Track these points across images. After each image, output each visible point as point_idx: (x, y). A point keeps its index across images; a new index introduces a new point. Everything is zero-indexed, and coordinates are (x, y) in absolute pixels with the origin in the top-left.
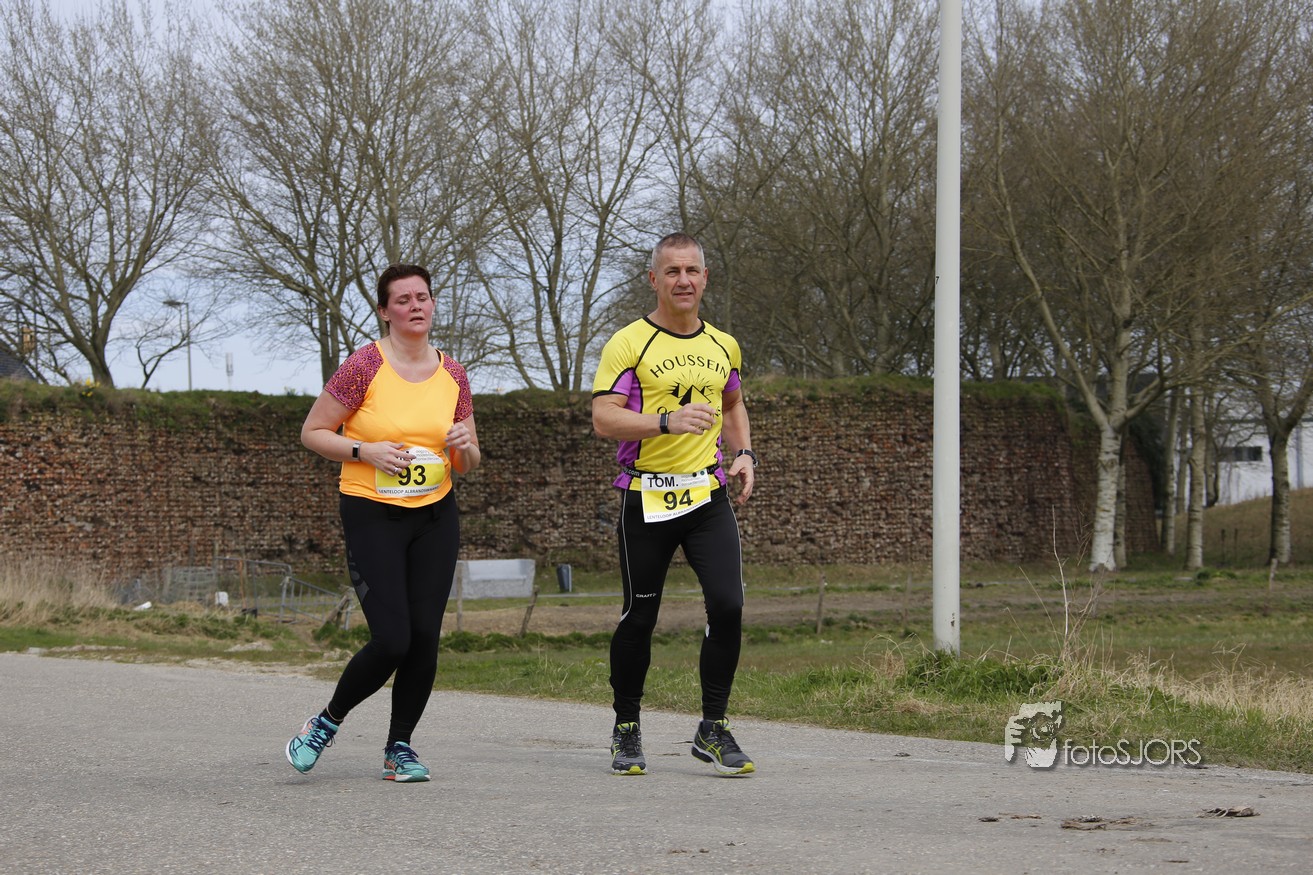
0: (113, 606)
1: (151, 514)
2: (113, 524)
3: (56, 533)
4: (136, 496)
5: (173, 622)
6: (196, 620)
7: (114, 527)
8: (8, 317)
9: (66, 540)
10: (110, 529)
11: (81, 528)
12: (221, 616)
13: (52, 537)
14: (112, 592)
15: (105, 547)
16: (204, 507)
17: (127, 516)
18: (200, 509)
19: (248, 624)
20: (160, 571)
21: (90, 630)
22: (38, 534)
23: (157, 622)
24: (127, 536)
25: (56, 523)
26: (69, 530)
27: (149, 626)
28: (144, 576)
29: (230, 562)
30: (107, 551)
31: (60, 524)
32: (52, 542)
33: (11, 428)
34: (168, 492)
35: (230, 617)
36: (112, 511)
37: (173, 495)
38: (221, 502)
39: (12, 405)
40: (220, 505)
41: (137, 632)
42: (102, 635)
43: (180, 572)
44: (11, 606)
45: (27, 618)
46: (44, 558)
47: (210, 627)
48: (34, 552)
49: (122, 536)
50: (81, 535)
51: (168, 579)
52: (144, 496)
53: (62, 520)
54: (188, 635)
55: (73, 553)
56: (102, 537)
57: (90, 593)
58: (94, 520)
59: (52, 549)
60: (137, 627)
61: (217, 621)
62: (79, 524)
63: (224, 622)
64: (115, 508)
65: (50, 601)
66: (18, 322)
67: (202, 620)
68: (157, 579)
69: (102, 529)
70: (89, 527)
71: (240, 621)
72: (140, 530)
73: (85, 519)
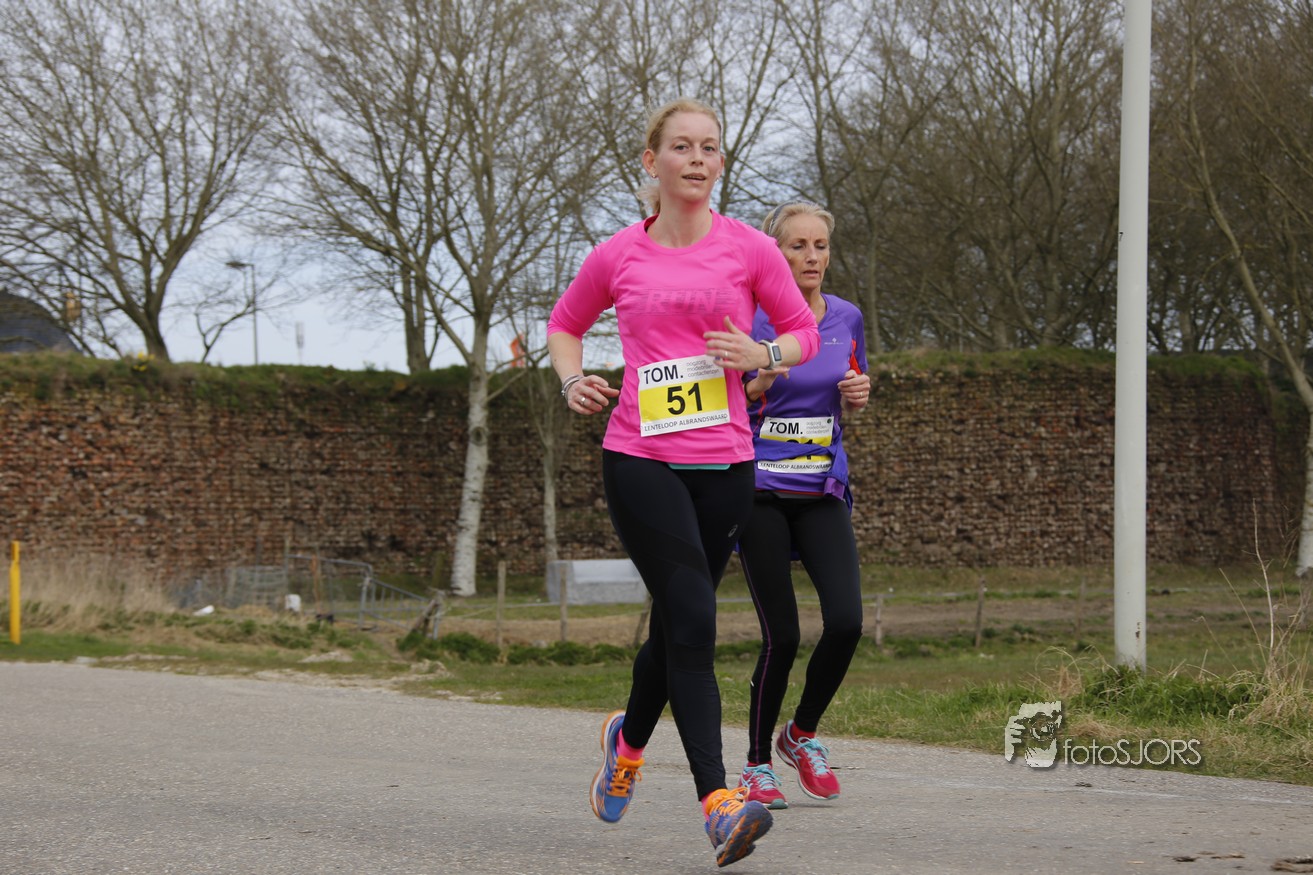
0: (171, 610)
1: (212, 505)
2: (169, 516)
3: (104, 527)
4: (196, 485)
5: (238, 629)
6: (264, 627)
7: (171, 521)
8: (50, 280)
9: (116, 535)
10: (166, 523)
11: (133, 522)
12: (292, 623)
13: (101, 533)
14: (169, 595)
15: (161, 543)
16: (272, 499)
17: (185, 508)
18: (267, 500)
19: (323, 632)
20: (223, 571)
21: (144, 637)
22: (85, 528)
23: (221, 629)
24: (185, 531)
25: (105, 515)
26: (119, 523)
27: (211, 634)
28: (205, 576)
29: (302, 561)
30: (163, 548)
31: (109, 517)
32: (102, 537)
33: (54, 406)
34: (231, 481)
35: (303, 624)
36: (169, 502)
37: (237, 484)
38: (292, 492)
39: (56, 381)
40: (291, 496)
41: (198, 640)
42: (158, 643)
43: (245, 571)
44: (55, 610)
45: (74, 623)
46: (93, 555)
47: (281, 635)
48: (80, 548)
49: (179, 530)
50: (133, 529)
51: (233, 579)
52: (203, 485)
53: (112, 512)
54: (255, 644)
55: (124, 551)
56: (157, 532)
57: (145, 596)
58: (149, 513)
59: (101, 545)
60: (198, 634)
61: (287, 628)
62: (131, 517)
63: (295, 629)
64: (171, 499)
65: (99, 604)
66: (61, 286)
67: (271, 627)
68: (219, 581)
69: (157, 523)
70: (142, 521)
71: (314, 628)
72: (199, 524)
73: (138, 511)
